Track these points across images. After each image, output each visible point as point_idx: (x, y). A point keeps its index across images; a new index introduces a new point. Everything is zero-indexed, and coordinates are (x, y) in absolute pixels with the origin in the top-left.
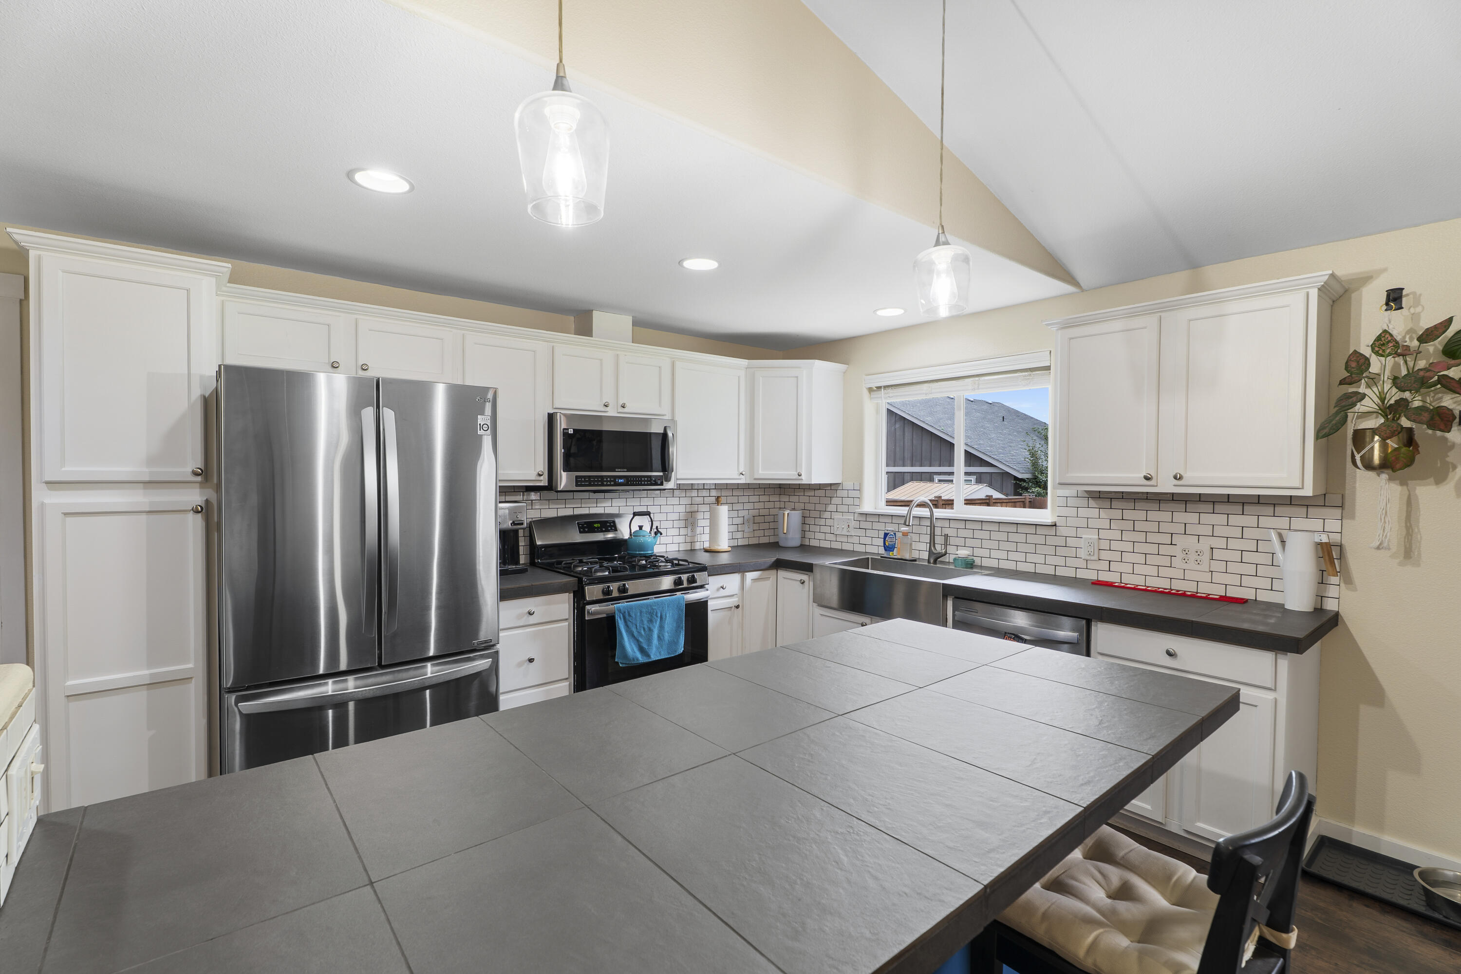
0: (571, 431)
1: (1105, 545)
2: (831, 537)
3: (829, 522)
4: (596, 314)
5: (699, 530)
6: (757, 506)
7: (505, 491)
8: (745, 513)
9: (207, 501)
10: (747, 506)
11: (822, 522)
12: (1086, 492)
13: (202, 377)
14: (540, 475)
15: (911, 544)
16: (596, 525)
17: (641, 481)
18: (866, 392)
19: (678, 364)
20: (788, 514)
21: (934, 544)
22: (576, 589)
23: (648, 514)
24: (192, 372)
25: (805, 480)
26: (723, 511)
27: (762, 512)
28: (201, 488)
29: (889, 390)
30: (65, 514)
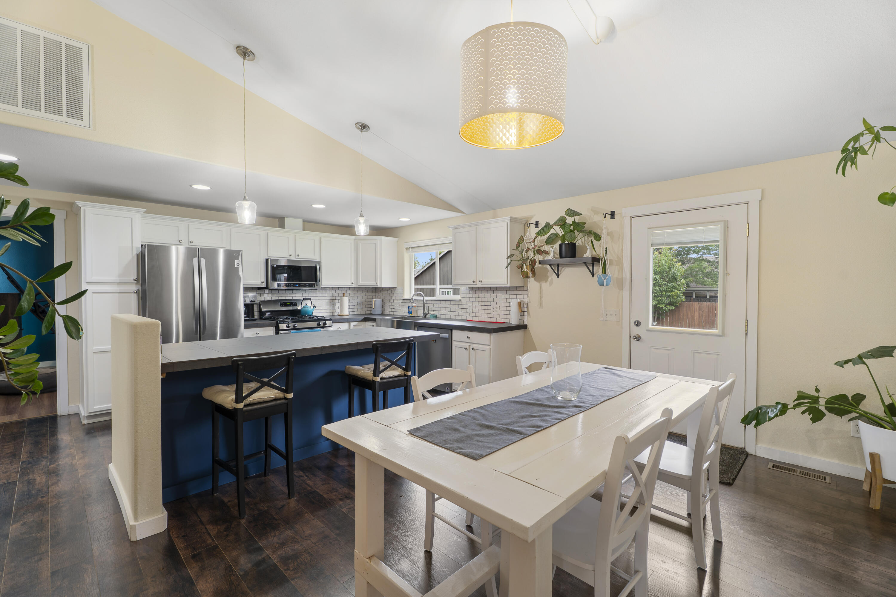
0: (275, 266)
1: (474, 307)
2: (393, 310)
3: (393, 304)
4: (286, 219)
5: (336, 307)
6: (364, 297)
7: (247, 289)
8: (358, 301)
9: (138, 289)
10: (359, 298)
11: (390, 304)
12: (469, 287)
13: (136, 248)
14: (262, 283)
15: (417, 311)
16: (288, 304)
17: (305, 285)
18: (405, 250)
19: (322, 239)
20: (375, 301)
21: (425, 310)
22: (276, 325)
23: (310, 299)
24: (133, 246)
25: (379, 286)
26: (346, 299)
27: (367, 300)
28: (136, 285)
29: (413, 249)
30: (93, 293)
